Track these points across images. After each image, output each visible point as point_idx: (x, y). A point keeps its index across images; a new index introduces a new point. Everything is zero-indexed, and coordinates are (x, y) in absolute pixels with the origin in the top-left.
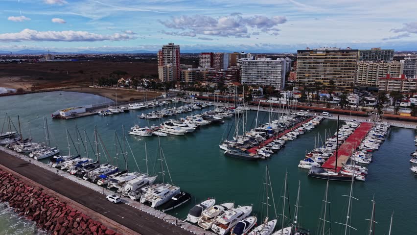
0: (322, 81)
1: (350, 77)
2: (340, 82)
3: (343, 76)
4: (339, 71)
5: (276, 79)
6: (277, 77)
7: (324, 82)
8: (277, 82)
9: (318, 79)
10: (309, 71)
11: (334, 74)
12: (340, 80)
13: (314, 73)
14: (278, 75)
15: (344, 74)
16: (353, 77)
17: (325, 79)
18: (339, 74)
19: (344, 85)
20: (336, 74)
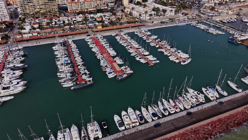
0: (39, 10)
1: (54, 5)
2: (50, 9)
3: (50, 5)
4: (47, 3)
5: (3, 13)
6: (3, 11)
7: (40, 10)
8: (5, 15)
9: (35, 9)
10: (28, 4)
11: (45, 5)
12: (50, 8)
13: (32, 6)
14: (3, 10)
15: (51, 4)
16: (56, 5)
17: (40, 8)
18: (47, 4)
19: (53, 11)
20: (46, 5)
